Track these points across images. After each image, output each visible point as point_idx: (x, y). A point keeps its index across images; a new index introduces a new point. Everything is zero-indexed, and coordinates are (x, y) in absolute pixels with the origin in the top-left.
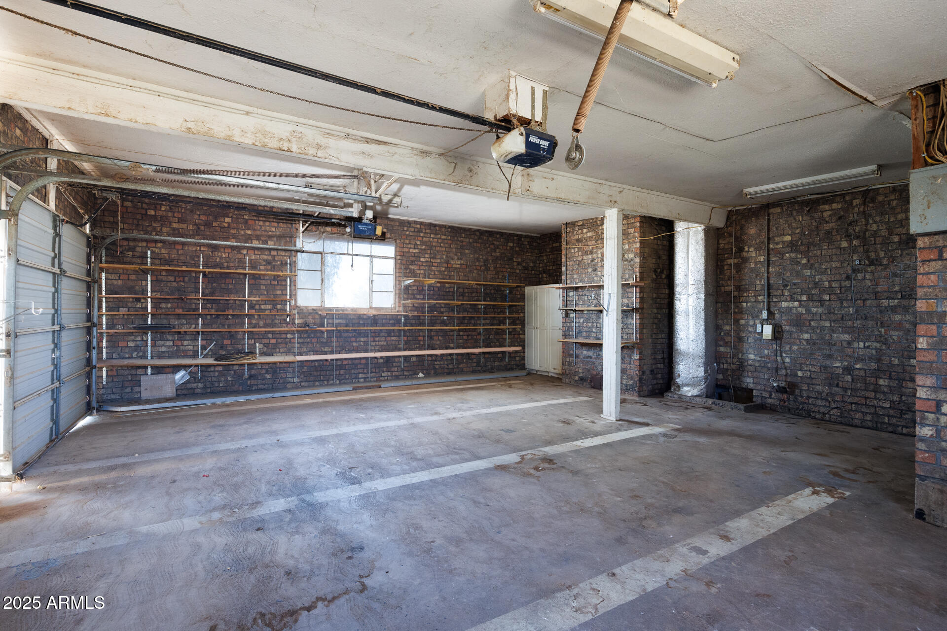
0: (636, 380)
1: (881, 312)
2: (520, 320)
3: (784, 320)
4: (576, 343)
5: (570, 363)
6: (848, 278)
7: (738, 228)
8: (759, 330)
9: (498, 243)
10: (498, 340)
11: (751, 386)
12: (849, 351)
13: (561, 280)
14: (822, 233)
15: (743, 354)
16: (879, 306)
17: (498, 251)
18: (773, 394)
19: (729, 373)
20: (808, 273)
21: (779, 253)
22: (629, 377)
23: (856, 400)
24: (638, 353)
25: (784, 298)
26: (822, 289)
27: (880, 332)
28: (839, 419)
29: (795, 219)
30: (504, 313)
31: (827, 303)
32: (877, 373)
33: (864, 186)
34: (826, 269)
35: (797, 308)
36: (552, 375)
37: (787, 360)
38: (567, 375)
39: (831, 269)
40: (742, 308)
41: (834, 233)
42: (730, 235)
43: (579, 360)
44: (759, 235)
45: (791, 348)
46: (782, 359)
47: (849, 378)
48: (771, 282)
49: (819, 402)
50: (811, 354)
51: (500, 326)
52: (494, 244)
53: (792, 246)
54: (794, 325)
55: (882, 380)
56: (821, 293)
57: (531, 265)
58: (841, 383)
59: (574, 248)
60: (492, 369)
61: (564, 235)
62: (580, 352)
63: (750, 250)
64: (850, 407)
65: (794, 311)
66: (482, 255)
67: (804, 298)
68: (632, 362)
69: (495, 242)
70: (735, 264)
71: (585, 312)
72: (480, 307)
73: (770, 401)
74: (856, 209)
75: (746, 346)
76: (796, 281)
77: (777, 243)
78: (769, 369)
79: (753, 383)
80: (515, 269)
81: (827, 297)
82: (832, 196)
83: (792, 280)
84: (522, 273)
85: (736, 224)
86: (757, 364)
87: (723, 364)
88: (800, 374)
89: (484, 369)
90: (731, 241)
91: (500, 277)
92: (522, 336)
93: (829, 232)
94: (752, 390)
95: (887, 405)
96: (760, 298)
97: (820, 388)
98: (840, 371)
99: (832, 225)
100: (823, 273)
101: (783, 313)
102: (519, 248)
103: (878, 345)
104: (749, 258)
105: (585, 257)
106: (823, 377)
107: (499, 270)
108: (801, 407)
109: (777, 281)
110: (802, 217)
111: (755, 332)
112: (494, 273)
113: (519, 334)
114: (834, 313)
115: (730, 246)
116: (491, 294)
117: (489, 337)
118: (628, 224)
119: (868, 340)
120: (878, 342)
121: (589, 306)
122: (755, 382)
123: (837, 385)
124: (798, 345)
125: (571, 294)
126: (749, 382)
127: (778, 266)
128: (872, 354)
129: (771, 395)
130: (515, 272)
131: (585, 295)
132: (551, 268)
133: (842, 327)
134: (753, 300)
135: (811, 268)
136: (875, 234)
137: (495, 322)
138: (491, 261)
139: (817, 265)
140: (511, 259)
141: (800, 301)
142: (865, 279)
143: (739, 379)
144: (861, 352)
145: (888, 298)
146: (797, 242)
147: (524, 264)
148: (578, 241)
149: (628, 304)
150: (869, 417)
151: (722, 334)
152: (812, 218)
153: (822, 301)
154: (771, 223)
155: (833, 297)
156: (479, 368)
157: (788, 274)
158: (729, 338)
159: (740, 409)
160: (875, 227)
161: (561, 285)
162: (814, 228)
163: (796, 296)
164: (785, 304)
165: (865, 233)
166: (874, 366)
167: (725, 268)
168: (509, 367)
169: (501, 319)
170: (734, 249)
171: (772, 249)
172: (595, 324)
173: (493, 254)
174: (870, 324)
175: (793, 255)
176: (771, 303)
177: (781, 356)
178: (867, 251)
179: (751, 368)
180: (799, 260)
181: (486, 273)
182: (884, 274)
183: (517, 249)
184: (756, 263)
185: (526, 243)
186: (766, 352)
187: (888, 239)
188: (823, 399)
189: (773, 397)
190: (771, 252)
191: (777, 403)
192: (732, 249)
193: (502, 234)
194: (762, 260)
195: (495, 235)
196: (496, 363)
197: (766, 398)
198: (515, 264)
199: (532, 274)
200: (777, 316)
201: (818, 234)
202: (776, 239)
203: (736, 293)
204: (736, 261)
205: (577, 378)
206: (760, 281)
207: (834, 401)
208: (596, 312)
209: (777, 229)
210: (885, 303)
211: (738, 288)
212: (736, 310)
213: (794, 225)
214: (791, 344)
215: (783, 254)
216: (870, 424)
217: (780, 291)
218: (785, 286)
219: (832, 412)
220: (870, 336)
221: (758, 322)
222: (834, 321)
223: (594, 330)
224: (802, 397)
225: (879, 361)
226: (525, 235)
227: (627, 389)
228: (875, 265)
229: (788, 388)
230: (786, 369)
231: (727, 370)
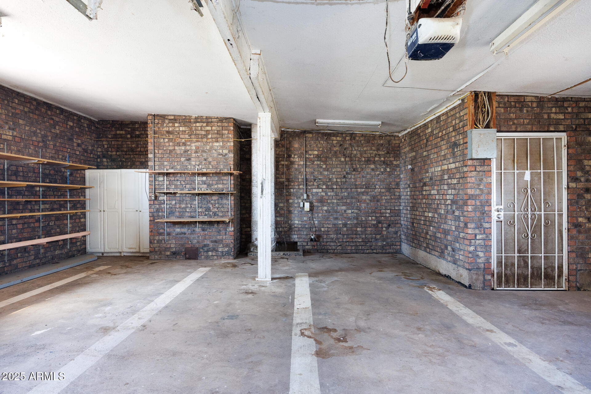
0: (231, 246)
1: (358, 195)
2: (80, 204)
3: (314, 199)
4: (167, 222)
5: (159, 241)
6: (344, 177)
7: (288, 142)
8: (302, 205)
9: (57, 119)
10: (58, 226)
11: (296, 240)
12: (345, 215)
13: (148, 166)
14: (332, 152)
15: (291, 221)
16: (357, 192)
17: (57, 127)
18: (309, 243)
19: (283, 233)
20: (326, 173)
21: (311, 160)
22: (225, 245)
23: (348, 240)
24: (233, 226)
25: (314, 187)
26: (333, 182)
27: (358, 205)
28: (341, 251)
29: (319, 142)
30: (65, 196)
31: (335, 190)
32: (356, 226)
33: (351, 131)
34: (335, 172)
35: (321, 192)
36: (125, 254)
37: (316, 222)
38: (156, 252)
39: (337, 171)
40: (291, 192)
41: (338, 153)
42: (283, 146)
43: (171, 237)
44: (300, 149)
45: (318, 215)
46: (314, 222)
47: (345, 229)
48: (307, 177)
49: (332, 244)
50: (328, 218)
51: (60, 210)
52: (53, 119)
53: (318, 157)
54: (319, 202)
55: (358, 228)
56: (332, 185)
57: (90, 148)
58: (342, 232)
59: (164, 139)
60: (53, 259)
61: (150, 125)
62: (172, 230)
63: (295, 157)
64: (346, 244)
65: (319, 194)
66: (40, 129)
67: (324, 187)
68: (227, 233)
69: (54, 118)
70: (286, 165)
71: (178, 195)
72: (38, 189)
73: (307, 247)
74: (348, 142)
75: (293, 215)
76: (320, 177)
77: (310, 155)
78: (306, 228)
79: (298, 238)
80: (75, 150)
81: (335, 187)
82: (337, 133)
83: (318, 176)
84: (82, 155)
85: (286, 140)
86: (300, 226)
87: (279, 228)
88: (323, 229)
89: (43, 261)
90: (284, 150)
91: (60, 157)
92: (82, 220)
93: (336, 152)
94: (296, 242)
95: (360, 240)
96: (301, 186)
97: (332, 236)
98: (341, 226)
99: (337, 148)
100: (333, 174)
101: (314, 195)
102: (79, 128)
103: (356, 211)
104: (294, 162)
105: (177, 148)
106: (334, 230)
107: (58, 149)
108: (323, 248)
109: (311, 176)
110: (323, 142)
111: (299, 206)
112: (53, 152)
113: (80, 218)
114: (338, 195)
115: (283, 153)
116: (50, 174)
117: (49, 224)
118: (222, 127)
119: (353, 209)
120: (357, 210)
121: (182, 190)
122: (299, 237)
123: (340, 234)
124: (321, 213)
125: (161, 179)
126: (295, 237)
127: (311, 168)
128: (355, 216)
129: (308, 244)
130: (75, 154)
131: (178, 180)
132: (114, 153)
133: (342, 203)
134: (297, 187)
135: (327, 171)
136: (355, 156)
137: (55, 206)
138: (50, 138)
139: (330, 169)
140: (71, 140)
141: (322, 189)
142: (352, 178)
143: (289, 236)
144: (350, 215)
145: (361, 188)
146: (321, 155)
147: (83, 146)
148: (168, 132)
149: (223, 188)
150: (353, 248)
151: (278, 209)
152: (328, 143)
153: (332, 189)
154: (307, 143)
155: (338, 187)
156: (38, 261)
157: (316, 173)
158: (283, 211)
159: (301, 255)
160: (355, 152)
161: (148, 170)
162: (329, 149)
163: (320, 186)
164: (315, 190)
165: (351, 155)
166: (355, 221)
167: (280, 167)
168: (70, 254)
169: (62, 203)
170: (285, 155)
171: (308, 158)
172: (189, 205)
173: (53, 131)
174: (354, 200)
175: (319, 162)
176: (307, 189)
177: (313, 220)
178: (352, 164)
179: (296, 229)
180: (321, 166)
181: (44, 150)
182: (359, 176)
183: (77, 130)
184: (298, 165)
185: (86, 125)
186: (305, 218)
187: (360, 159)
188: (334, 242)
189: (309, 244)
190: (307, 159)
191: (311, 248)
192: (284, 155)
193: (62, 111)
194: (302, 164)
195: (54, 110)
196: (57, 252)
197: (305, 246)
198: (75, 145)
199: (90, 157)
200: (311, 197)
201: (331, 152)
202: (310, 152)
203: (287, 183)
204: (286, 163)
205: (168, 253)
206: (301, 176)
207: (339, 242)
208: (190, 195)
209: (310, 146)
210: (359, 190)
211: (288, 180)
212: (287, 194)
213: (319, 145)
214: (318, 213)
215: (314, 161)
216: (354, 251)
217: (312, 183)
218: (315, 180)
219: (338, 248)
220: (354, 207)
221: (300, 201)
222: (338, 199)
223: (188, 210)
224: (323, 242)
225: (357, 219)
226: (85, 117)
227: (223, 255)
228: (356, 171)
229: (317, 238)
230: (315, 227)
231: (281, 232)
